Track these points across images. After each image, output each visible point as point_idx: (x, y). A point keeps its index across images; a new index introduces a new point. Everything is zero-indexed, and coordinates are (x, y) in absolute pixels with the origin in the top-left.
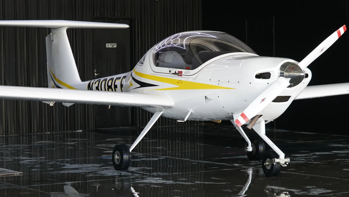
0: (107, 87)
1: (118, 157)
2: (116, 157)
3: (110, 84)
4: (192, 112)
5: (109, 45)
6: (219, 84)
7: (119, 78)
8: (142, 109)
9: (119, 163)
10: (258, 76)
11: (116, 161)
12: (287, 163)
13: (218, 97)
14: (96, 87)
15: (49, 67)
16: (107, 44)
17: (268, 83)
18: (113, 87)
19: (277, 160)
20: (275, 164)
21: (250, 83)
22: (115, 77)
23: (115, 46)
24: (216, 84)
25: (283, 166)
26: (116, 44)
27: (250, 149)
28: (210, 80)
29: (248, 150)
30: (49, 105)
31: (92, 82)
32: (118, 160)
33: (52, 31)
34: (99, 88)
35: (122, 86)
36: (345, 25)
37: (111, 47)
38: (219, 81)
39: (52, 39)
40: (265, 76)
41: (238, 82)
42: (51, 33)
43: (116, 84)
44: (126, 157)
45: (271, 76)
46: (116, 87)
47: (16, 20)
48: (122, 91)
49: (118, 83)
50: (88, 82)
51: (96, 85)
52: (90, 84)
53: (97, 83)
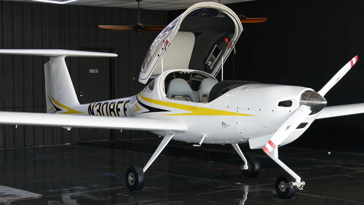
0: (108, 110)
1: (132, 179)
2: (130, 178)
3: (112, 107)
4: (206, 137)
5: (92, 71)
6: (237, 111)
7: (122, 102)
8: (151, 133)
9: (133, 184)
10: (281, 104)
11: (130, 182)
12: (303, 186)
13: (237, 123)
14: (97, 110)
15: (47, 90)
16: (90, 70)
17: (290, 111)
18: (115, 110)
19: (294, 184)
20: (292, 187)
21: (273, 111)
22: (117, 101)
23: (97, 72)
24: (234, 111)
25: (300, 189)
26: (98, 70)
27: (246, 167)
28: (228, 107)
29: (244, 168)
30: (67, 129)
31: (92, 105)
32: (132, 181)
33: (50, 59)
34: (101, 110)
35: (125, 109)
36: (357, 56)
37: (93, 72)
38: (238, 108)
39: (51, 66)
40: (286, 104)
41: (260, 109)
42: (50, 61)
43: (118, 108)
44: (140, 179)
45: (292, 104)
46: (118, 110)
47: (24, 49)
48: (126, 116)
49: (121, 106)
50: (88, 105)
51: (98, 107)
52: (90, 106)
53: (98, 106)
